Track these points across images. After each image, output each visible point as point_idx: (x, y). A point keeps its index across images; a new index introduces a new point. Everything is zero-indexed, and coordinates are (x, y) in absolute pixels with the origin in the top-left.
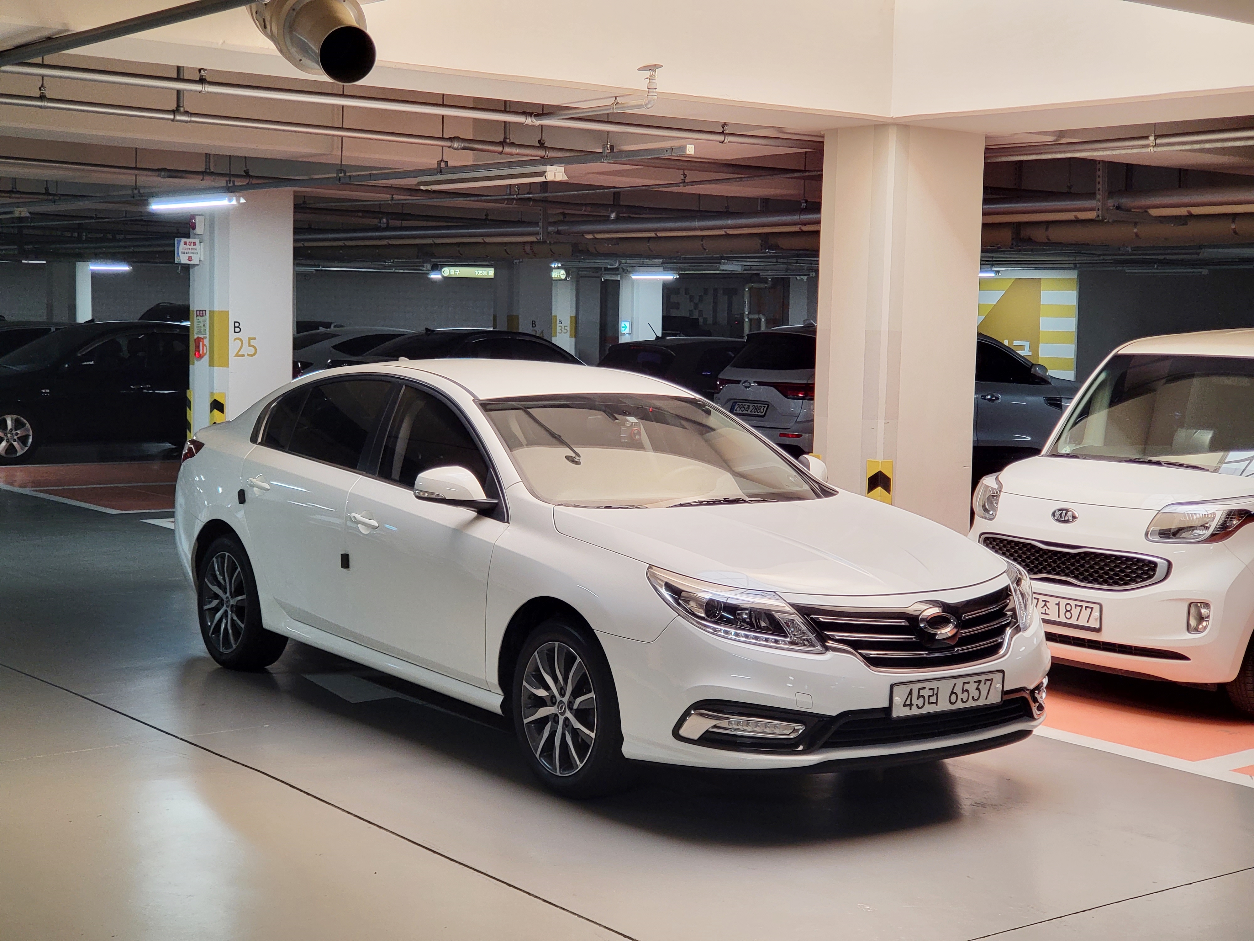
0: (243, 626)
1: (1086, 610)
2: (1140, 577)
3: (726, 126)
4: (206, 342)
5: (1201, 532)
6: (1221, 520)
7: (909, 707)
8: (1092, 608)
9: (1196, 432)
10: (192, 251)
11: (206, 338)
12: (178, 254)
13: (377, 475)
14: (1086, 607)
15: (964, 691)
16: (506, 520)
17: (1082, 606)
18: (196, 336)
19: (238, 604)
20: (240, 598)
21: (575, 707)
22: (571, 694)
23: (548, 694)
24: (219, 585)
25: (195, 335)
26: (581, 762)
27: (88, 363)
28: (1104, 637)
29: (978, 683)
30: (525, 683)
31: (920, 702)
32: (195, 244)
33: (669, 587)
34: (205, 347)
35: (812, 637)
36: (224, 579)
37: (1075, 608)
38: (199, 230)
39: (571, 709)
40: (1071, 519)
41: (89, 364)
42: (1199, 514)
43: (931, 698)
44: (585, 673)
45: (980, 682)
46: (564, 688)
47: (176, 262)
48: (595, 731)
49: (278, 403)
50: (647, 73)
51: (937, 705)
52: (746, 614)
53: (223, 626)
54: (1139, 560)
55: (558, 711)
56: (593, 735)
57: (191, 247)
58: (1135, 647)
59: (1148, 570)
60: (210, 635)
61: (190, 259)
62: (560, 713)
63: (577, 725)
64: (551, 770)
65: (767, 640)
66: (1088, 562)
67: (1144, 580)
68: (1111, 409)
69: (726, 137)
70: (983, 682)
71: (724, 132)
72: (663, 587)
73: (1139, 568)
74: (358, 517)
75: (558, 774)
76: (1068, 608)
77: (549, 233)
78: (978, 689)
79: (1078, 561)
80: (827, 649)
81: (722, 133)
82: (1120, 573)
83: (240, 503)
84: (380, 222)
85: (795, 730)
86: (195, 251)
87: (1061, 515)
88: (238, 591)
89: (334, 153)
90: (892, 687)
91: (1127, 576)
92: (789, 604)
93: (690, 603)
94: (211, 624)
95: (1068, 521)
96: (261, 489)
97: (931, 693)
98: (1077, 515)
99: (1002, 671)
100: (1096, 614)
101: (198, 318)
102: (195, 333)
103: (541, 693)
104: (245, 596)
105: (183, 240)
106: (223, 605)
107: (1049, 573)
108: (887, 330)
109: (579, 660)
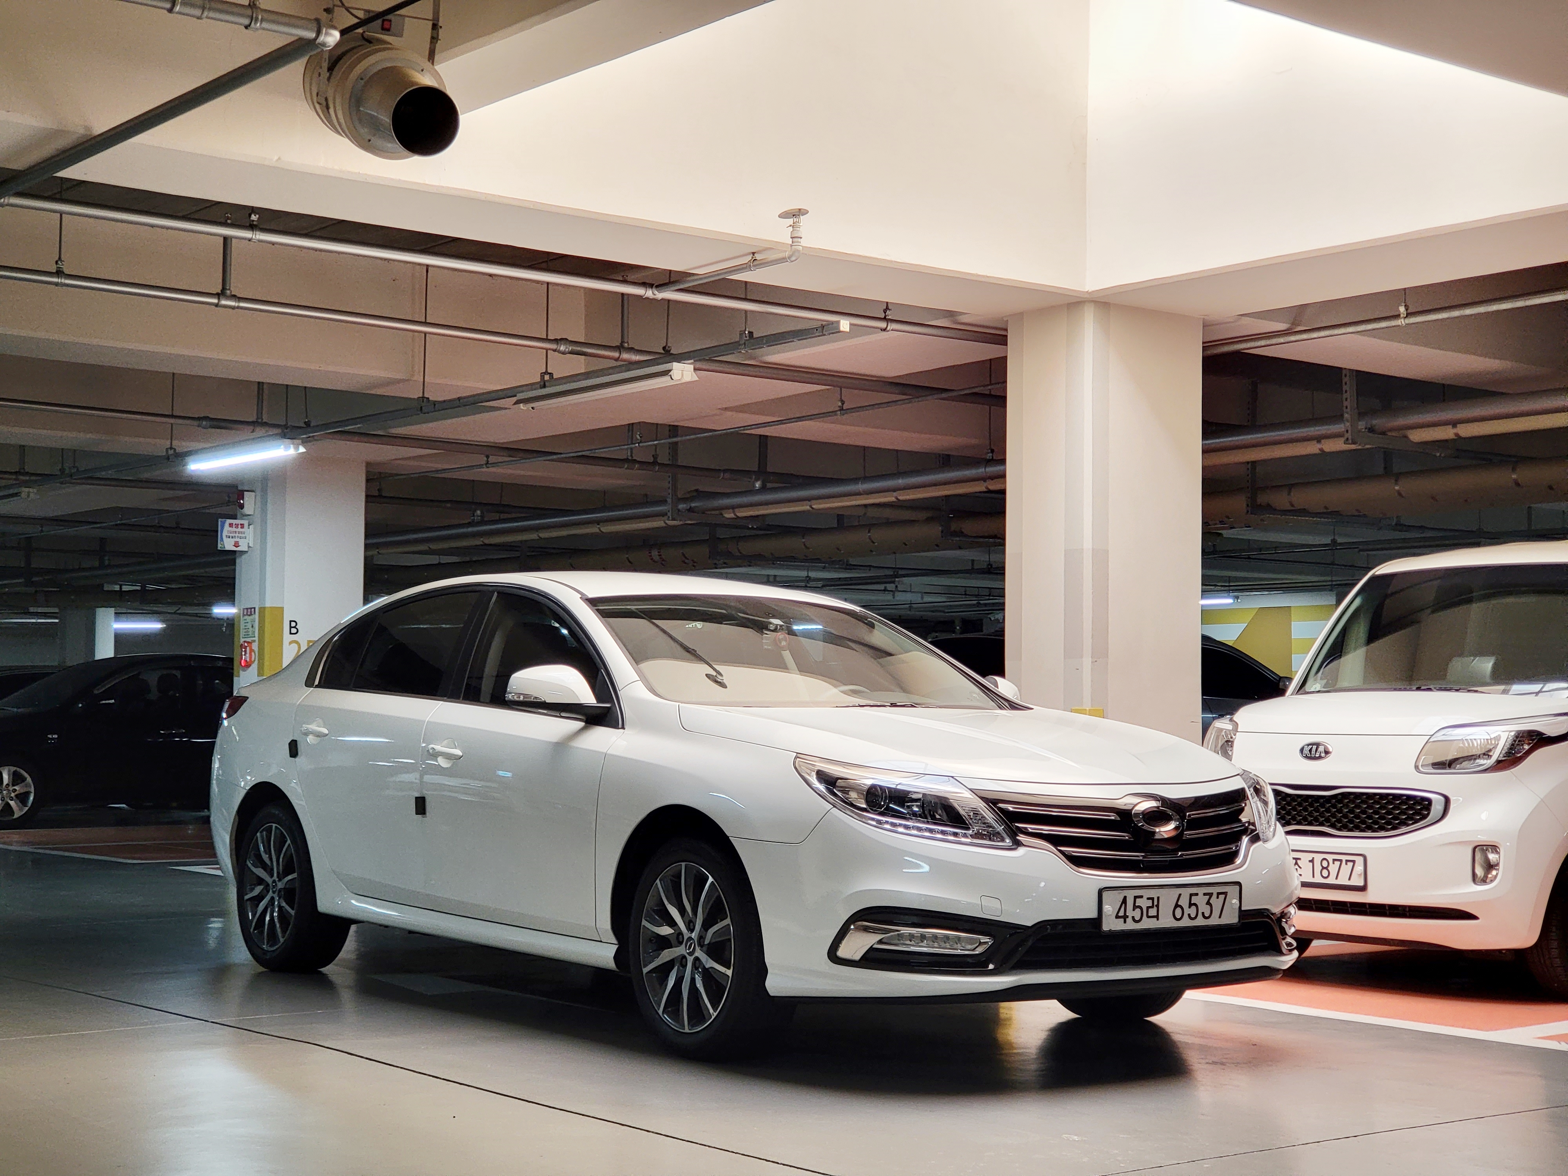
0: (293, 912)
1: (1346, 864)
2: (1412, 819)
3: (888, 311)
4: (255, 646)
5: (1485, 761)
6: (1507, 744)
7: (1122, 920)
8: (1354, 862)
9: (1473, 660)
10: (240, 535)
11: (254, 641)
12: (222, 540)
13: (461, 699)
14: (1347, 861)
15: (1191, 905)
16: (620, 726)
17: (1341, 861)
18: (242, 640)
19: (287, 886)
20: (290, 877)
21: (707, 942)
22: (702, 926)
23: (673, 931)
24: (264, 866)
25: (241, 638)
26: (715, 1010)
27: (107, 702)
28: (1372, 897)
29: (1208, 897)
30: (644, 923)
31: (1137, 914)
32: (242, 526)
33: (822, 776)
34: (253, 654)
35: (1000, 828)
36: (271, 859)
37: (1333, 863)
38: (248, 509)
39: (701, 945)
40: (1323, 755)
41: (110, 703)
42: (1481, 739)
43: (1150, 909)
44: (720, 895)
45: (1211, 895)
46: (693, 920)
47: (219, 549)
48: (732, 968)
49: (340, 636)
50: (790, 221)
51: (1158, 920)
52: (917, 806)
53: (268, 918)
54: (1409, 797)
55: (686, 950)
56: (729, 972)
57: (237, 530)
58: (1410, 907)
59: (1421, 809)
60: (252, 930)
61: (236, 545)
62: (688, 953)
63: (710, 963)
64: (677, 1027)
65: (943, 832)
66: (1347, 806)
67: (1416, 821)
68: (1369, 647)
69: (889, 324)
70: (1215, 896)
71: (887, 317)
72: (815, 776)
73: (1410, 808)
74: (438, 748)
75: (687, 1030)
76: (1325, 864)
77: (679, 510)
78: (1208, 903)
79: (1334, 806)
80: (1018, 844)
81: (884, 319)
82: (1386, 816)
83: (291, 756)
84: (474, 516)
85: (981, 944)
86: (243, 535)
87: (1310, 751)
88: (288, 869)
89: (415, 378)
90: (1100, 892)
91: (1395, 818)
92: (971, 790)
93: (850, 793)
94: (253, 916)
95: (1320, 758)
96: (318, 736)
97: (1150, 903)
98: (1331, 750)
99: (1239, 884)
100: (1359, 868)
101: (246, 617)
102: (241, 637)
103: (666, 931)
104: (296, 874)
105: (229, 521)
106: (268, 892)
107: (1299, 823)
108: (1091, 547)
109: (711, 879)
